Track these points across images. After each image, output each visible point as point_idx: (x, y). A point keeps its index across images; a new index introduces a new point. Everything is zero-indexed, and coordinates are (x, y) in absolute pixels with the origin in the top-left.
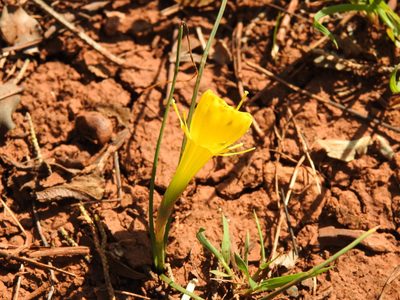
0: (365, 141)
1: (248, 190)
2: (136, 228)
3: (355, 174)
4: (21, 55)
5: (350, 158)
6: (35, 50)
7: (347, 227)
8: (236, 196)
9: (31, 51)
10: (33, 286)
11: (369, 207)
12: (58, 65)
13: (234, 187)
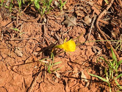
0: (87, 81)
1: (71, 66)
2: (57, 51)
3: (80, 82)
4: (84, 23)
5: (83, 80)
6: (86, 25)
7: (68, 83)
8: (69, 65)
9: (85, 24)
10: (41, 41)
11: (74, 86)
12: (85, 30)
13: (70, 64)
